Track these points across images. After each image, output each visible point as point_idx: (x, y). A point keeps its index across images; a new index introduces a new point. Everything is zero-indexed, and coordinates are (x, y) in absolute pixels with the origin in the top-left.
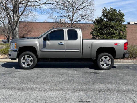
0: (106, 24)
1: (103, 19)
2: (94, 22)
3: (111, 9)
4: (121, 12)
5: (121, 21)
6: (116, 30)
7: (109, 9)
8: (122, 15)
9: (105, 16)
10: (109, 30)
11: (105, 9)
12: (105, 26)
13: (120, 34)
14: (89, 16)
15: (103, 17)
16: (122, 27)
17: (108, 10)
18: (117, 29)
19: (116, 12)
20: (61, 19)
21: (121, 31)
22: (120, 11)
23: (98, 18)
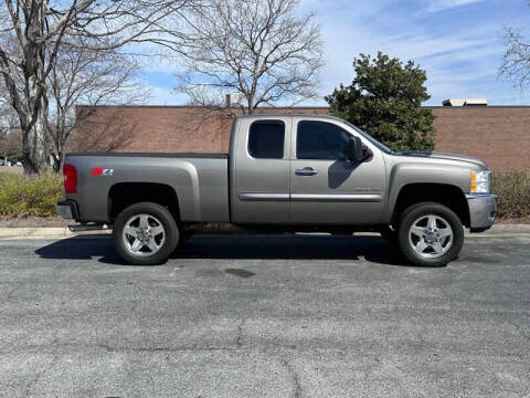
0: (367, 106)
1: (358, 92)
2: (331, 102)
3: (382, 59)
4: (413, 68)
5: (415, 96)
6: (400, 125)
7: (374, 60)
8: (419, 77)
9: (363, 82)
10: (377, 125)
11: (362, 60)
12: (364, 112)
13: (412, 139)
14: (304, 82)
15: (357, 87)
16: (417, 116)
17: (372, 64)
18: (403, 123)
19: (399, 69)
20: (228, 96)
21: (416, 127)
22: (411, 63)
23: (342, 87)
